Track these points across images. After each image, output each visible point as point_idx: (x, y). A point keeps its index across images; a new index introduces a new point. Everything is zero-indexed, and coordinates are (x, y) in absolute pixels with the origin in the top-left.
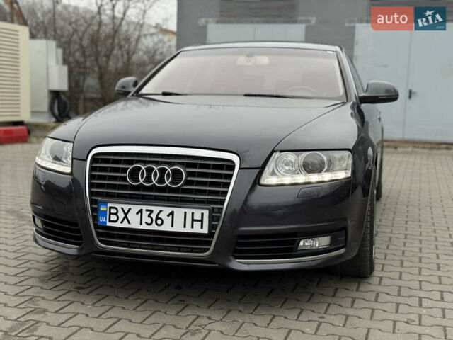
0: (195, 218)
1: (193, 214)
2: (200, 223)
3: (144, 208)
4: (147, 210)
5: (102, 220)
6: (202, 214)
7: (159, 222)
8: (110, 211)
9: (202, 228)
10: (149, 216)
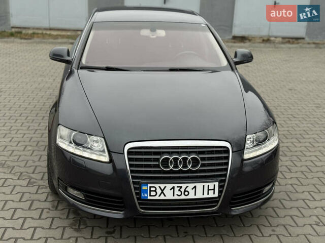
0: (210, 188)
1: (208, 186)
2: (213, 191)
3: (176, 185)
4: (178, 187)
5: (144, 195)
6: (214, 185)
7: (186, 193)
8: (150, 189)
9: (214, 194)
10: (179, 190)
